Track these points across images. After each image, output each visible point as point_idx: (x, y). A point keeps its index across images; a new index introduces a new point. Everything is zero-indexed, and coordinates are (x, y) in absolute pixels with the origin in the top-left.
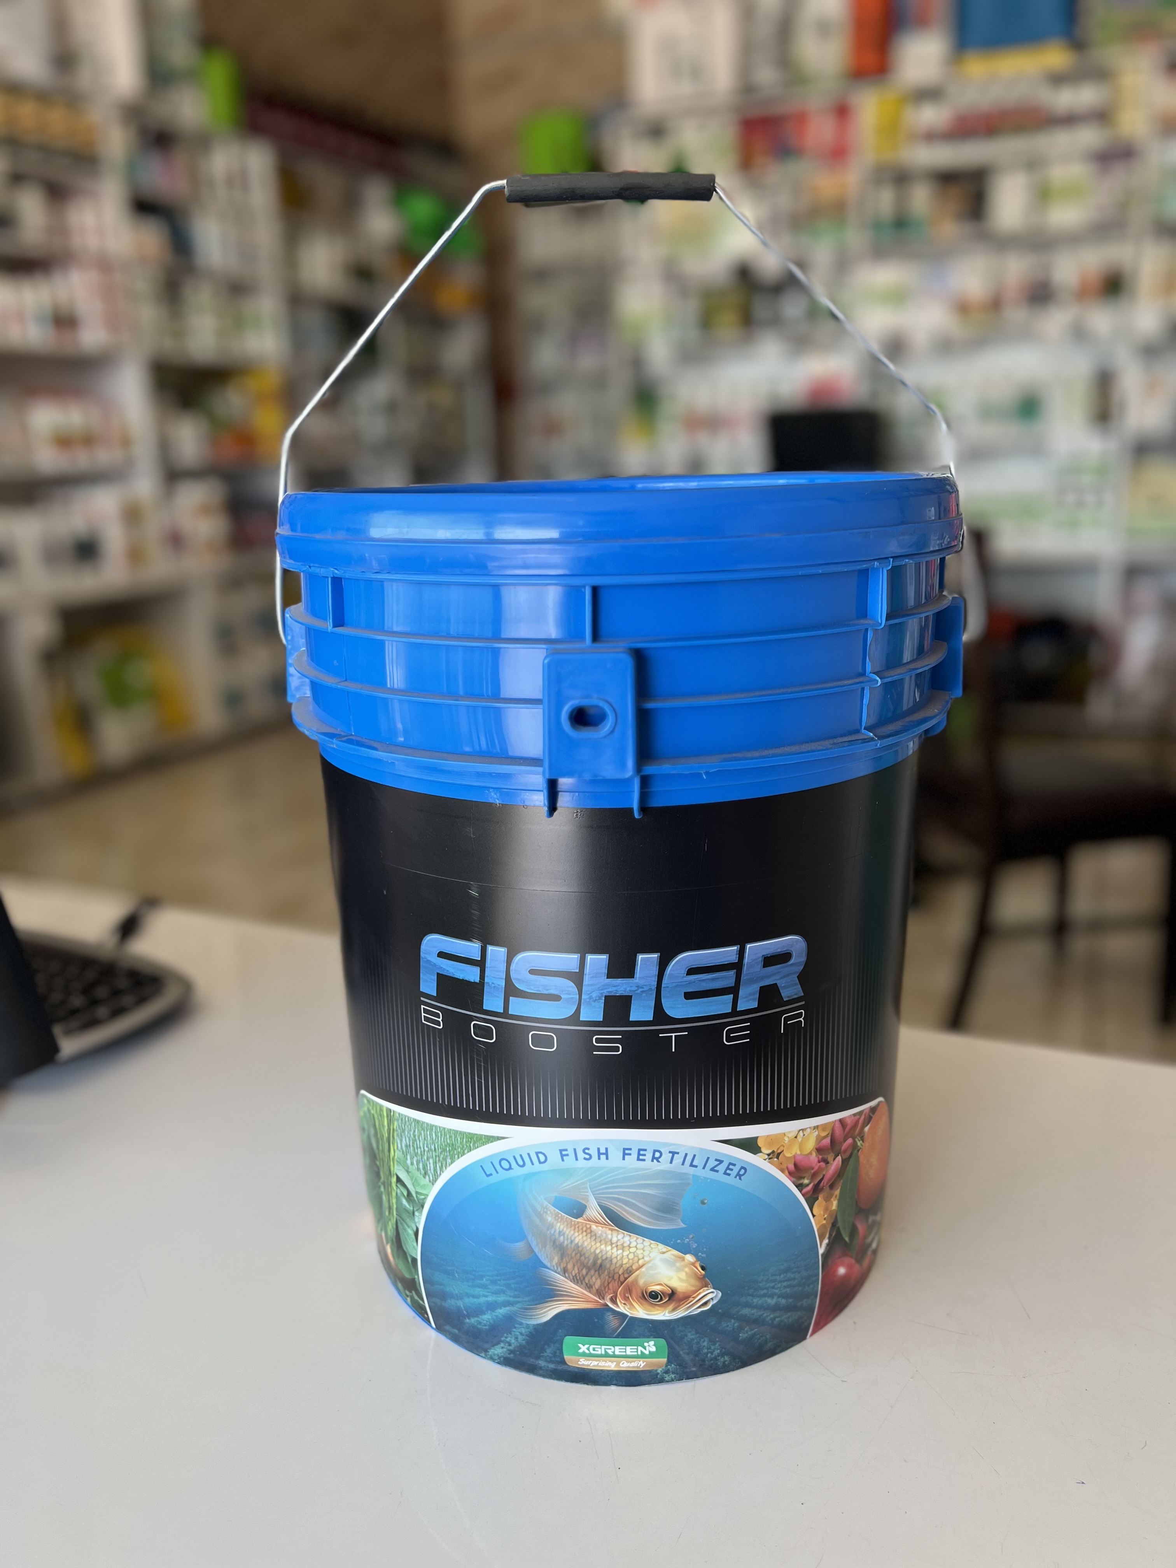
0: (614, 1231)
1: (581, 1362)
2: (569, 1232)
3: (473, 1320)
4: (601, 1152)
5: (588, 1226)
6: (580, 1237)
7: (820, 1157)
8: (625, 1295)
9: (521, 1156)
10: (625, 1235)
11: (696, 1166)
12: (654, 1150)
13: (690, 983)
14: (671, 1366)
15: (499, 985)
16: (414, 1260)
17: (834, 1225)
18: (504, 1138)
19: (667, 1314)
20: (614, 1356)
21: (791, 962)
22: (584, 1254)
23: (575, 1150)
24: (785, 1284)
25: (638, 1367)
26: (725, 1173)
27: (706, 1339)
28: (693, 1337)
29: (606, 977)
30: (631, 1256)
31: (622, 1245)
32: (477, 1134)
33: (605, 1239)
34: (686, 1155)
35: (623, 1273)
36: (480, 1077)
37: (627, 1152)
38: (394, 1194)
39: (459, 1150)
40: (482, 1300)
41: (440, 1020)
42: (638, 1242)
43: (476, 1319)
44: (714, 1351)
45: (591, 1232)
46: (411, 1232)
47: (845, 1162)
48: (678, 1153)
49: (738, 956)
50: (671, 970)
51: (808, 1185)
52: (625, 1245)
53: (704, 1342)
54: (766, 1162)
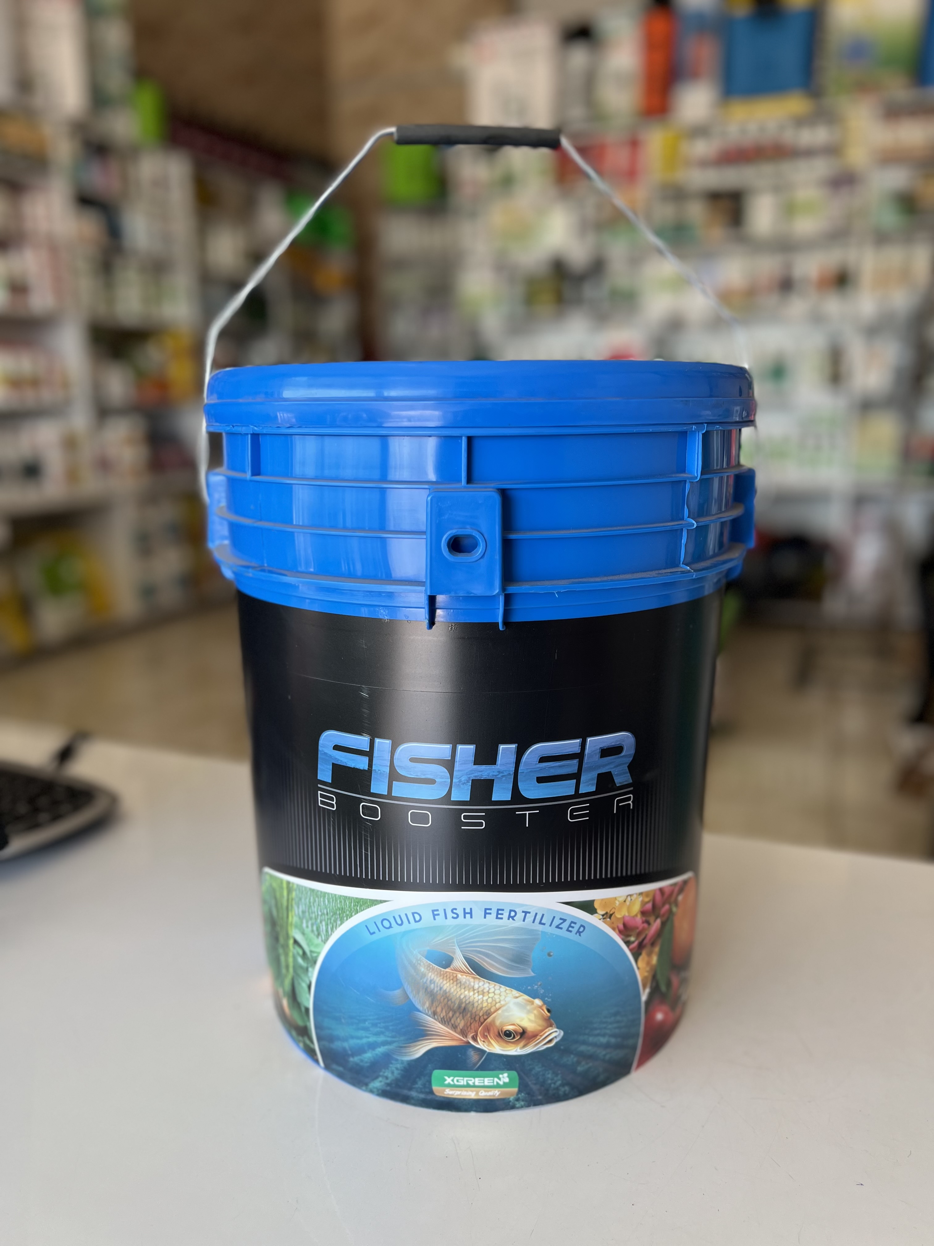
0: (476, 980)
1: (446, 1092)
2: (438, 980)
3: (355, 1059)
4: (466, 911)
5: (455, 975)
6: (448, 984)
7: (644, 919)
8: (484, 1034)
9: (400, 916)
10: (485, 982)
11: (544, 924)
12: (510, 910)
13: (542, 769)
14: (521, 1094)
15: (384, 772)
16: (307, 1010)
17: (654, 977)
18: (385, 901)
19: (519, 1050)
20: (474, 1086)
21: (623, 754)
22: (451, 999)
23: (445, 910)
24: (615, 1025)
25: (494, 1096)
26: (568, 930)
27: (550, 1072)
28: (540, 1069)
29: (473, 764)
30: (490, 1000)
31: (483, 991)
32: (363, 899)
33: (469, 985)
34: (536, 914)
35: (483, 1015)
36: (366, 850)
37: (488, 911)
38: (291, 954)
39: (348, 913)
40: (365, 1041)
41: (334, 803)
42: (496, 989)
43: (359, 1057)
44: (556, 1082)
45: (457, 980)
46: (304, 986)
47: (663, 924)
48: (529, 913)
49: (580, 747)
50: (526, 759)
51: (633, 942)
52: (485, 991)
53: (548, 1074)
54: (601, 922)
